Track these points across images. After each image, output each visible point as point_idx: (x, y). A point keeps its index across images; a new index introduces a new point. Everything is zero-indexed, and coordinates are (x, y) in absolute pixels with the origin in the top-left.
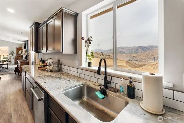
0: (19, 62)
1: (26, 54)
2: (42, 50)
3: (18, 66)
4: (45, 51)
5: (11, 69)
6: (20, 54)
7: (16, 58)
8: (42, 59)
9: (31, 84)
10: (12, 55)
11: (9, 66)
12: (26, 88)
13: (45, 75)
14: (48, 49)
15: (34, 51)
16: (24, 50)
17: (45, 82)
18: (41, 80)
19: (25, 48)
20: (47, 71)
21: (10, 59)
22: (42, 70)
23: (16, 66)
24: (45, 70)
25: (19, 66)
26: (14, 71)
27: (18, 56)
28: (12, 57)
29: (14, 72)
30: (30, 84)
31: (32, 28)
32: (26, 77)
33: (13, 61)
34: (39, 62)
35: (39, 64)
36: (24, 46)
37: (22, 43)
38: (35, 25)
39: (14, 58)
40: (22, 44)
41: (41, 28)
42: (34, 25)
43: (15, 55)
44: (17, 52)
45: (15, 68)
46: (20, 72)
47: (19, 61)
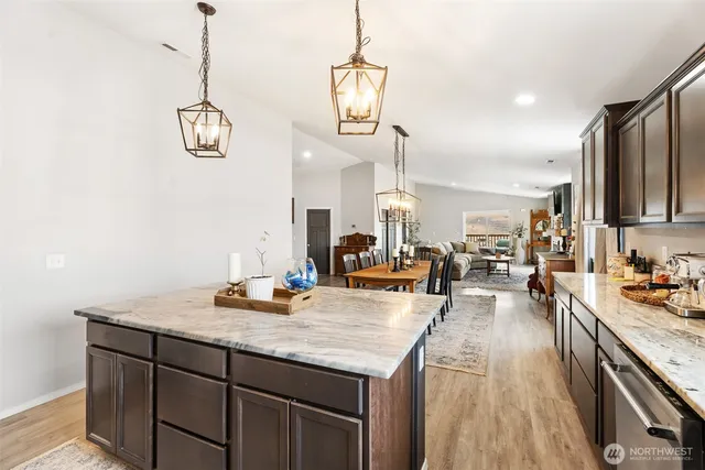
0: (541, 259)
1: (564, 232)
2: (644, 213)
3: (537, 270)
4: (664, 219)
5: (518, 279)
6: (540, 233)
7: (528, 246)
8: (634, 252)
9: (598, 346)
10: (520, 236)
11: (513, 269)
12: (571, 352)
13: (668, 331)
14: (678, 211)
15: (602, 222)
16: (555, 218)
17: (673, 362)
18: (651, 344)
19: (557, 210)
20: (672, 311)
21: (514, 248)
22: (644, 301)
23: (531, 270)
24: (659, 304)
25: (542, 272)
26: (526, 284)
27: (535, 238)
28: (520, 240)
29: (524, 286)
30: (593, 344)
31: (593, 135)
32: (572, 313)
33: (521, 254)
34: (619, 265)
35: (619, 272)
36: (555, 206)
37: (545, 195)
38: (606, 119)
39: (525, 244)
40: (546, 199)
41: (635, 120)
42: (602, 120)
43: (527, 236)
44: (533, 227)
45: (530, 276)
46: (544, 293)
47: (543, 256)
